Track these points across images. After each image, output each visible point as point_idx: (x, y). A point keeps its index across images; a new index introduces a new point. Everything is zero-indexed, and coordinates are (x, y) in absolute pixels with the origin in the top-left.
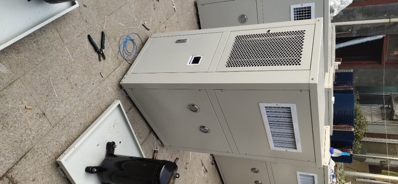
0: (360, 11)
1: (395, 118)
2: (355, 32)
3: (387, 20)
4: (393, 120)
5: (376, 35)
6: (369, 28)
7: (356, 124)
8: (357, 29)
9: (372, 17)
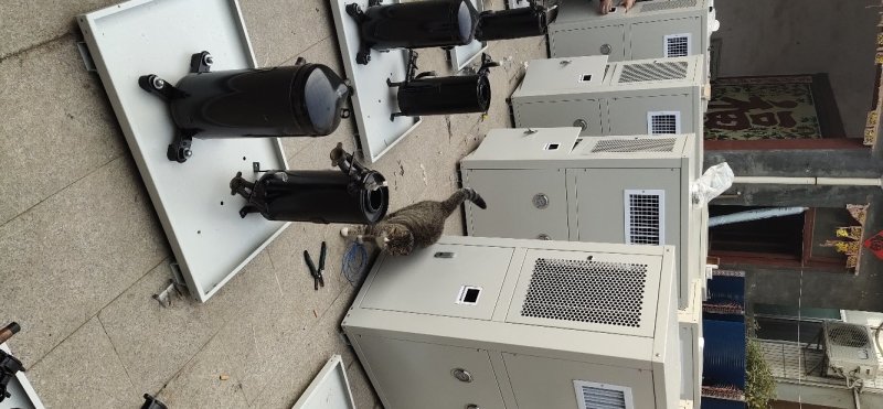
0: (759, 159)
1: (830, 372)
2: (749, 197)
3: (811, 181)
4: (826, 376)
5: (792, 206)
6: (776, 193)
7: (750, 381)
8: (754, 192)
9: (781, 172)
